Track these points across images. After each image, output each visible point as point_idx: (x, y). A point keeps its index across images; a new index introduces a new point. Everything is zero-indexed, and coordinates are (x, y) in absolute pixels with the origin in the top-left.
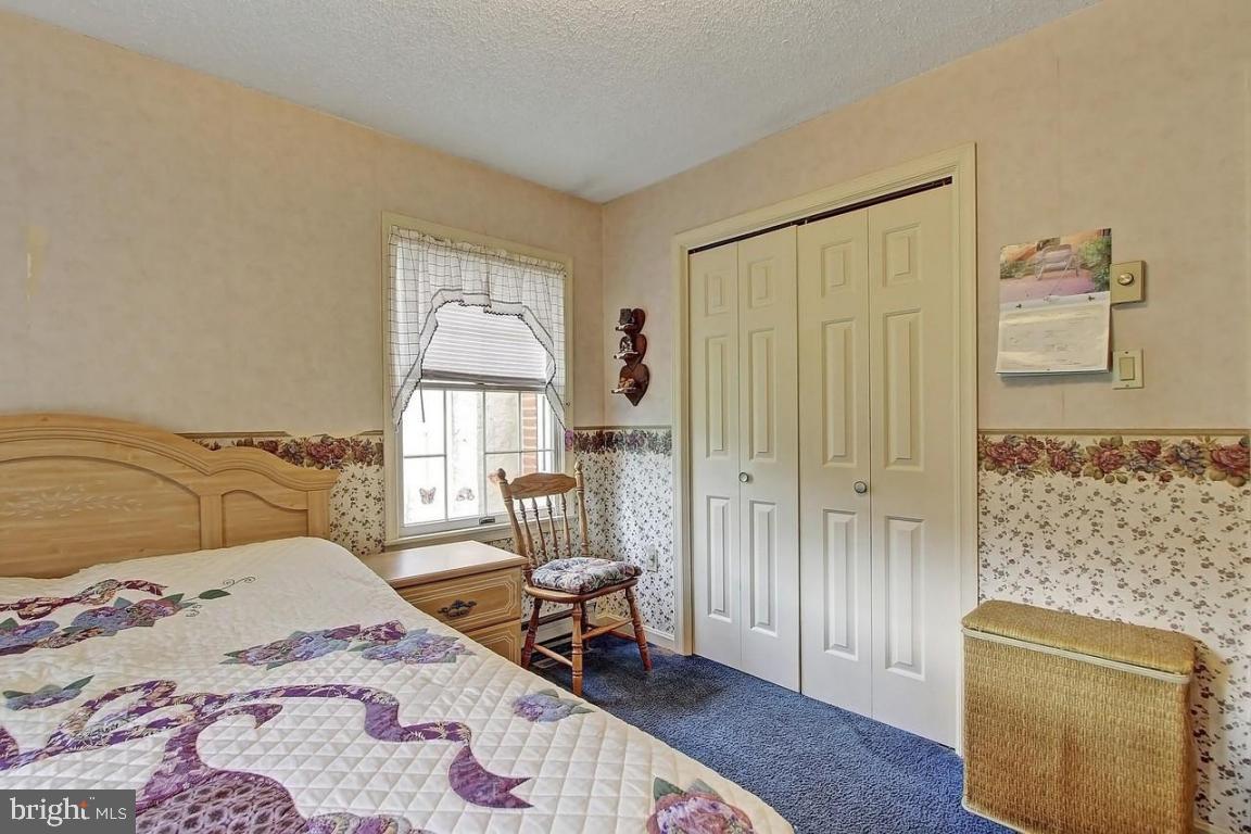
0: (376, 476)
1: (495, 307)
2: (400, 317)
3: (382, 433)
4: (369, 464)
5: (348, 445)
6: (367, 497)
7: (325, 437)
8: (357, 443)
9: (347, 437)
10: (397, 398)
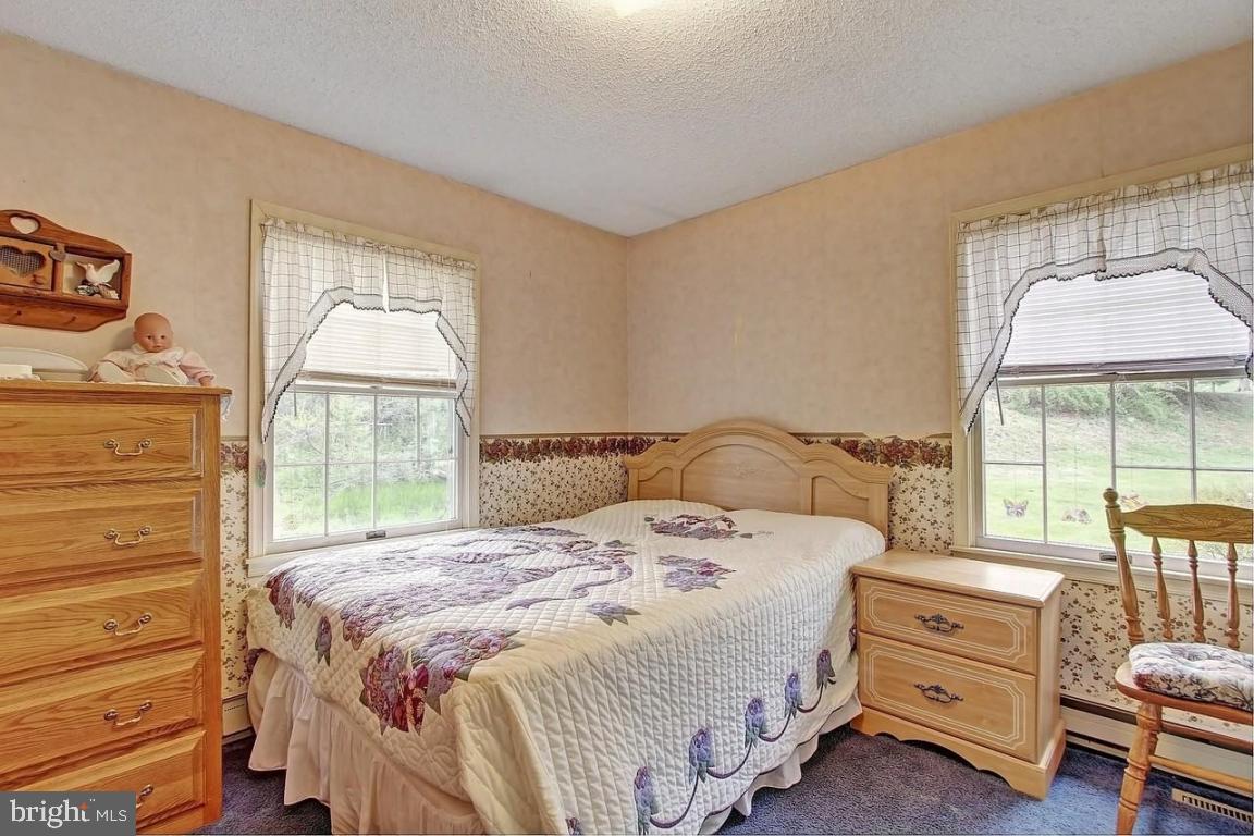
0: (946, 479)
1: (1111, 268)
2: (972, 315)
3: (950, 436)
4: (938, 466)
5: (917, 447)
6: (936, 498)
7: (896, 439)
8: (925, 445)
9: (915, 438)
10: (967, 399)
